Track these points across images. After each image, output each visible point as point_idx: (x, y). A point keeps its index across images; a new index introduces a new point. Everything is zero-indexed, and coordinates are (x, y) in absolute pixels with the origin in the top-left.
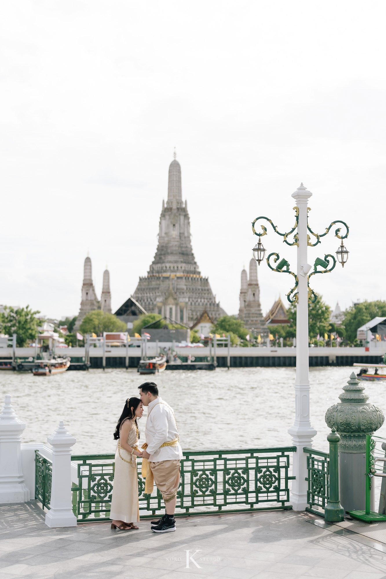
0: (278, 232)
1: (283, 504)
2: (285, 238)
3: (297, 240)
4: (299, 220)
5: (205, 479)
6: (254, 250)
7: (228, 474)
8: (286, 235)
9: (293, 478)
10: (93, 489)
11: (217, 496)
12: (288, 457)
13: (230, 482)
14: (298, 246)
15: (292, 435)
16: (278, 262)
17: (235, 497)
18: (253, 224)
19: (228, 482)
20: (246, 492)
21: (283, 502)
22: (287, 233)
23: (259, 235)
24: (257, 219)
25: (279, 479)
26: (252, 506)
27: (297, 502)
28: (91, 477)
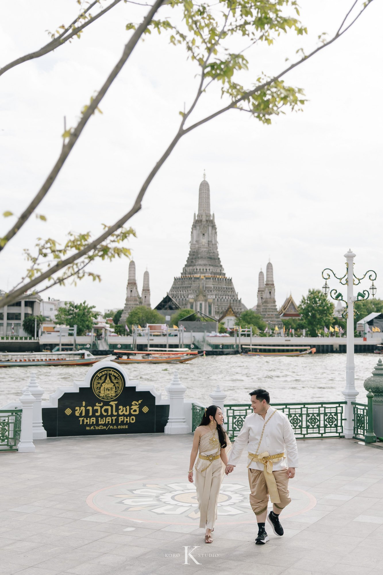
0: (336, 277)
1: (339, 434)
2: (340, 281)
3: (347, 282)
4: (348, 270)
5: (296, 419)
6: (323, 287)
7: (309, 416)
8: (341, 279)
9: (345, 419)
10: (235, 423)
11: (303, 429)
12: (342, 407)
13: (310, 421)
14: (348, 285)
15: (344, 394)
16: (337, 294)
17: (312, 429)
18: (323, 272)
19: (308, 421)
20: (319, 427)
21: (339, 433)
22: (342, 278)
23: (326, 279)
24: (325, 270)
25: (337, 420)
26: (322, 435)
27: (347, 433)
28: (234, 417)
